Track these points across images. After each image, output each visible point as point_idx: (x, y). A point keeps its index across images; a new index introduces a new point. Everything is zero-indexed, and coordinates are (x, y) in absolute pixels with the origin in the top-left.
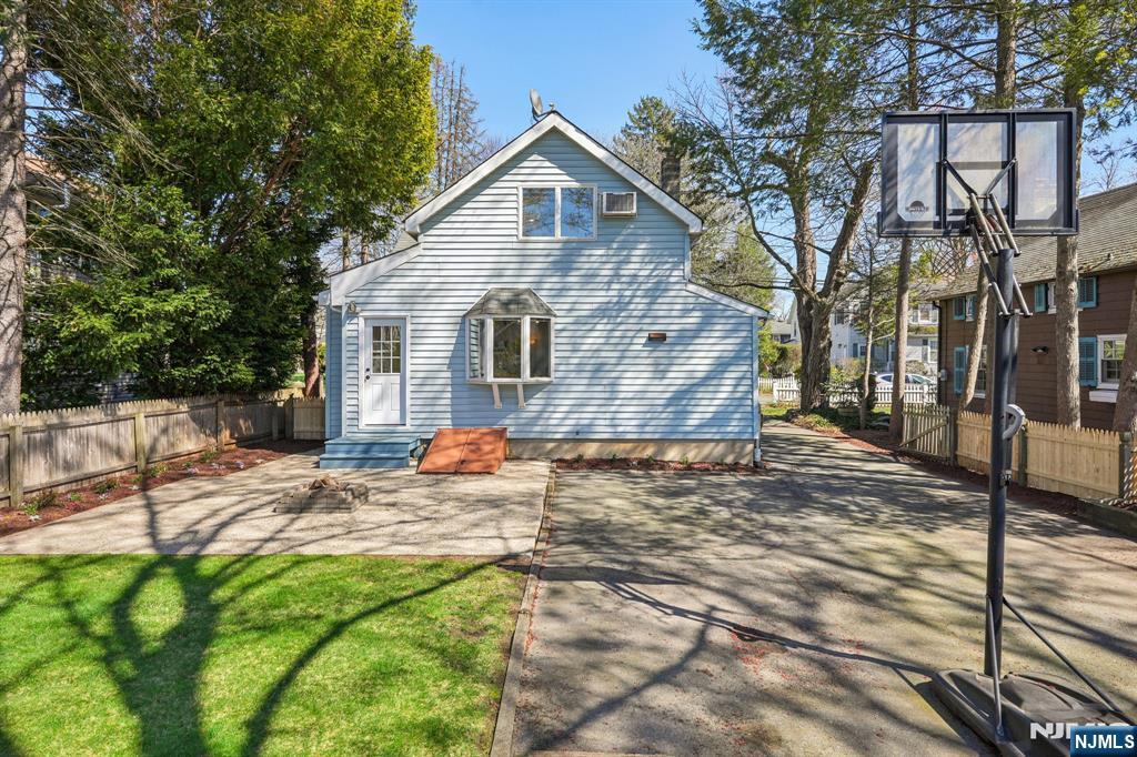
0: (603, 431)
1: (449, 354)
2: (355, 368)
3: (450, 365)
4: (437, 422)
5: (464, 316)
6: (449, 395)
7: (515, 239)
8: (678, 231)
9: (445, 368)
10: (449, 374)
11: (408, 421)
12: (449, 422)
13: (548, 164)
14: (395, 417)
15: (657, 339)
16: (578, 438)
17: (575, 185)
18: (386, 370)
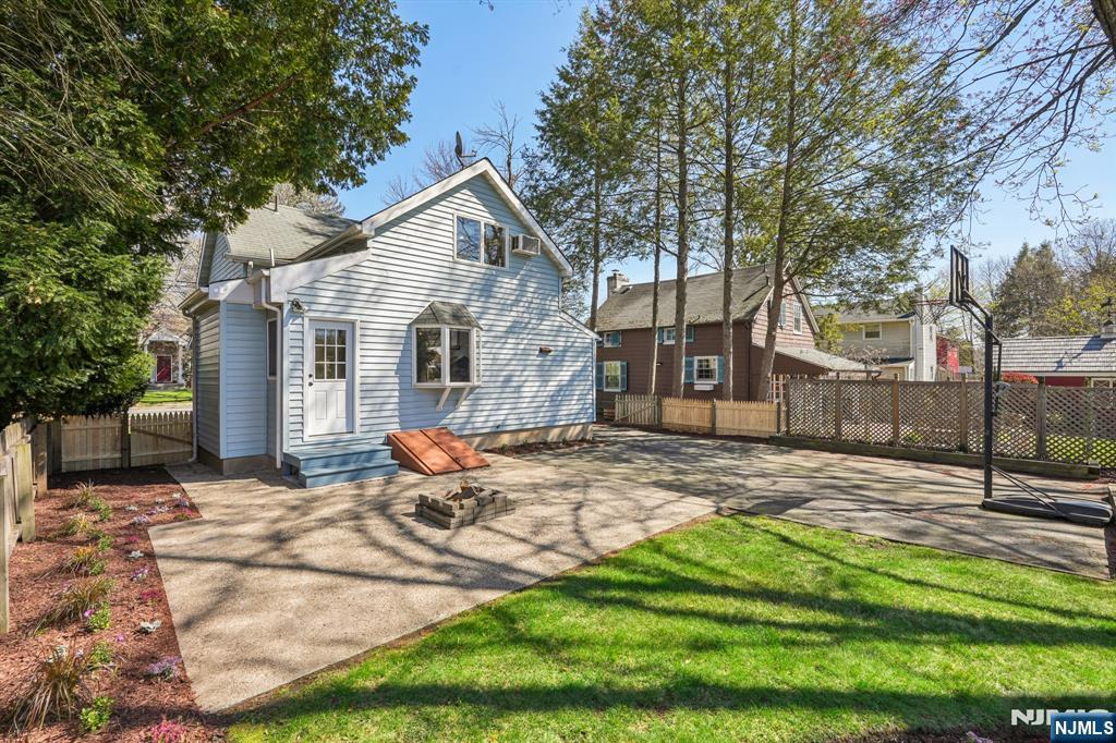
0: (512, 424)
1: (397, 360)
2: (299, 373)
3: (397, 371)
4: (384, 427)
5: (410, 325)
6: (396, 400)
7: (451, 259)
8: (555, 273)
9: (393, 373)
10: (397, 380)
11: (358, 428)
12: (397, 426)
13: (475, 200)
14: (341, 425)
15: (544, 352)
16: (497, 432)
17: (493, 222)
18: (331, 376)
